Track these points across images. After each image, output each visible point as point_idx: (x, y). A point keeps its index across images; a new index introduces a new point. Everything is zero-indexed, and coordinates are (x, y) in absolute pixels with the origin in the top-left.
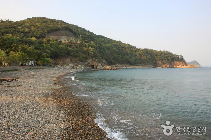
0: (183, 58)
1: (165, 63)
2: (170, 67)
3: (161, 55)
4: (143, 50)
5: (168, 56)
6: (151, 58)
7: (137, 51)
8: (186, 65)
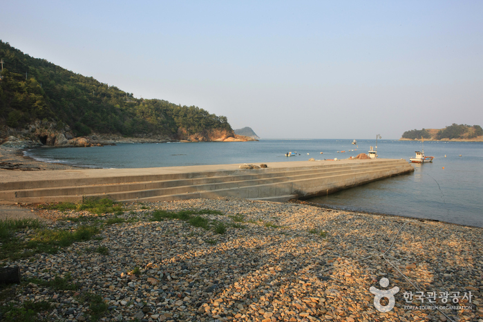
0: (228, 122)
1: (194, 131)
2: (203, 140)
3: (185, 116)
4: (148, 102)
5: (201, 118)
6: (165, 120)
7: (135, 104)
8: (233, 136)
